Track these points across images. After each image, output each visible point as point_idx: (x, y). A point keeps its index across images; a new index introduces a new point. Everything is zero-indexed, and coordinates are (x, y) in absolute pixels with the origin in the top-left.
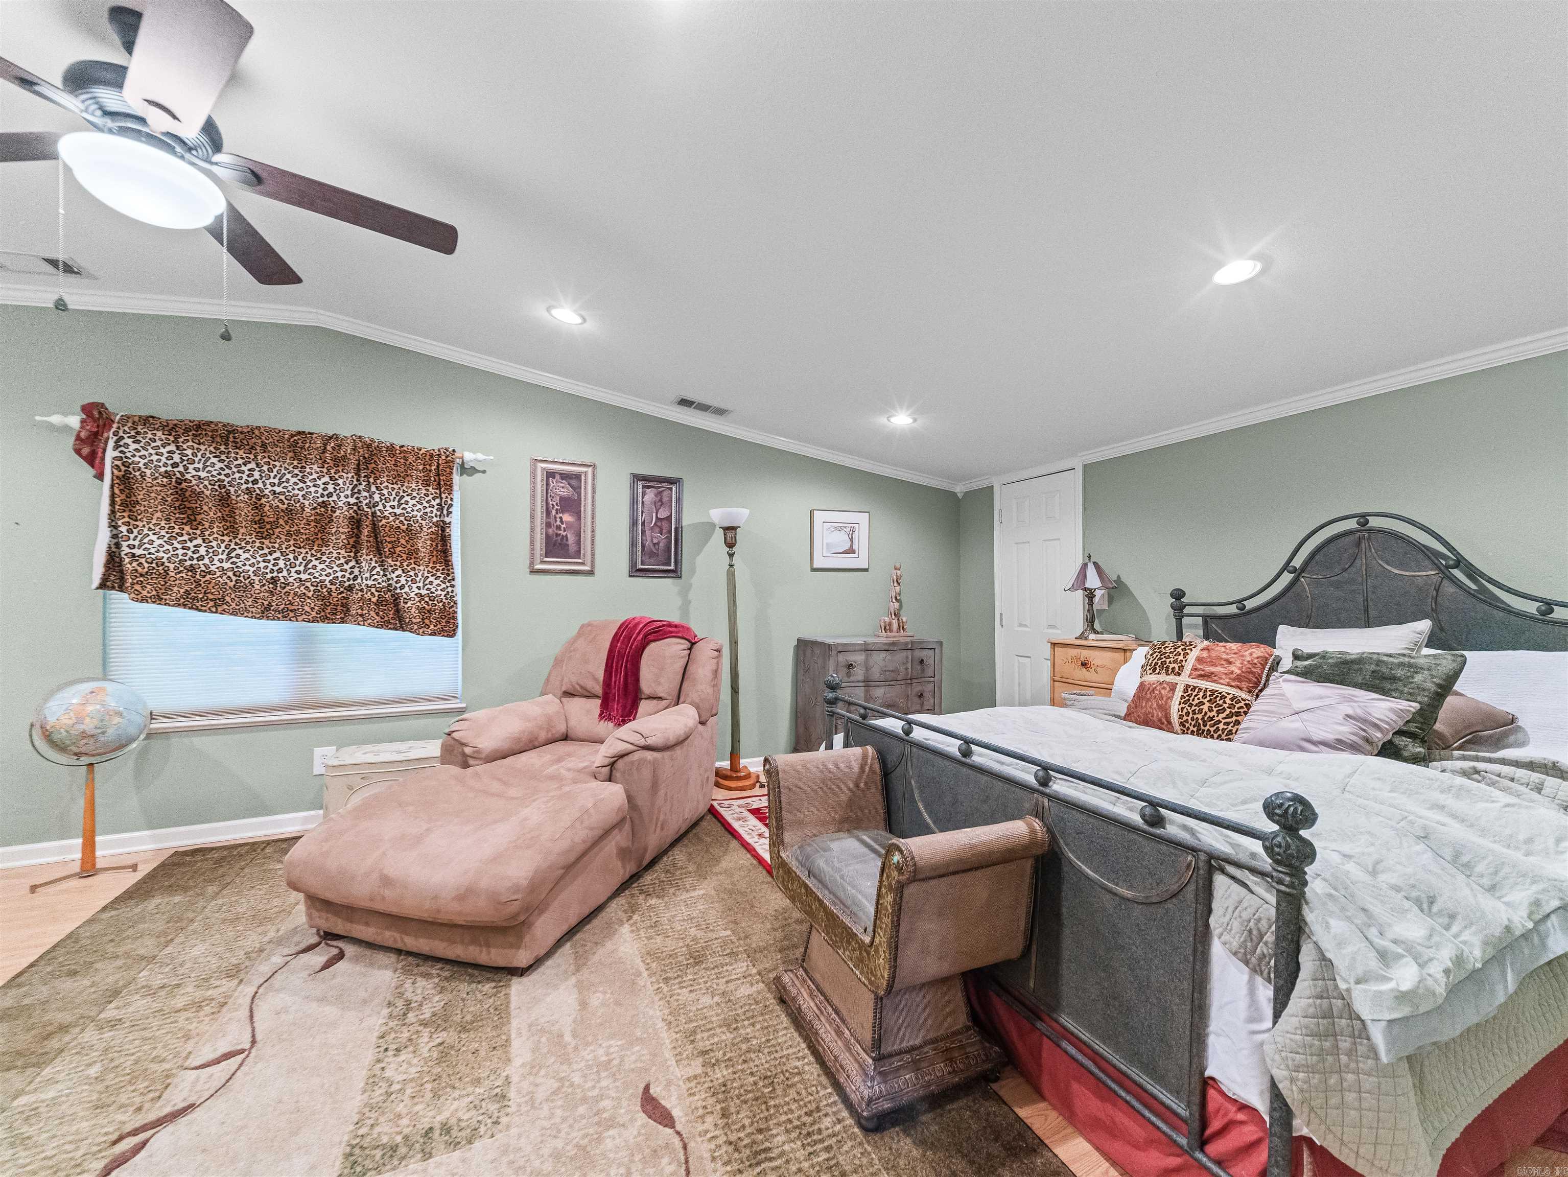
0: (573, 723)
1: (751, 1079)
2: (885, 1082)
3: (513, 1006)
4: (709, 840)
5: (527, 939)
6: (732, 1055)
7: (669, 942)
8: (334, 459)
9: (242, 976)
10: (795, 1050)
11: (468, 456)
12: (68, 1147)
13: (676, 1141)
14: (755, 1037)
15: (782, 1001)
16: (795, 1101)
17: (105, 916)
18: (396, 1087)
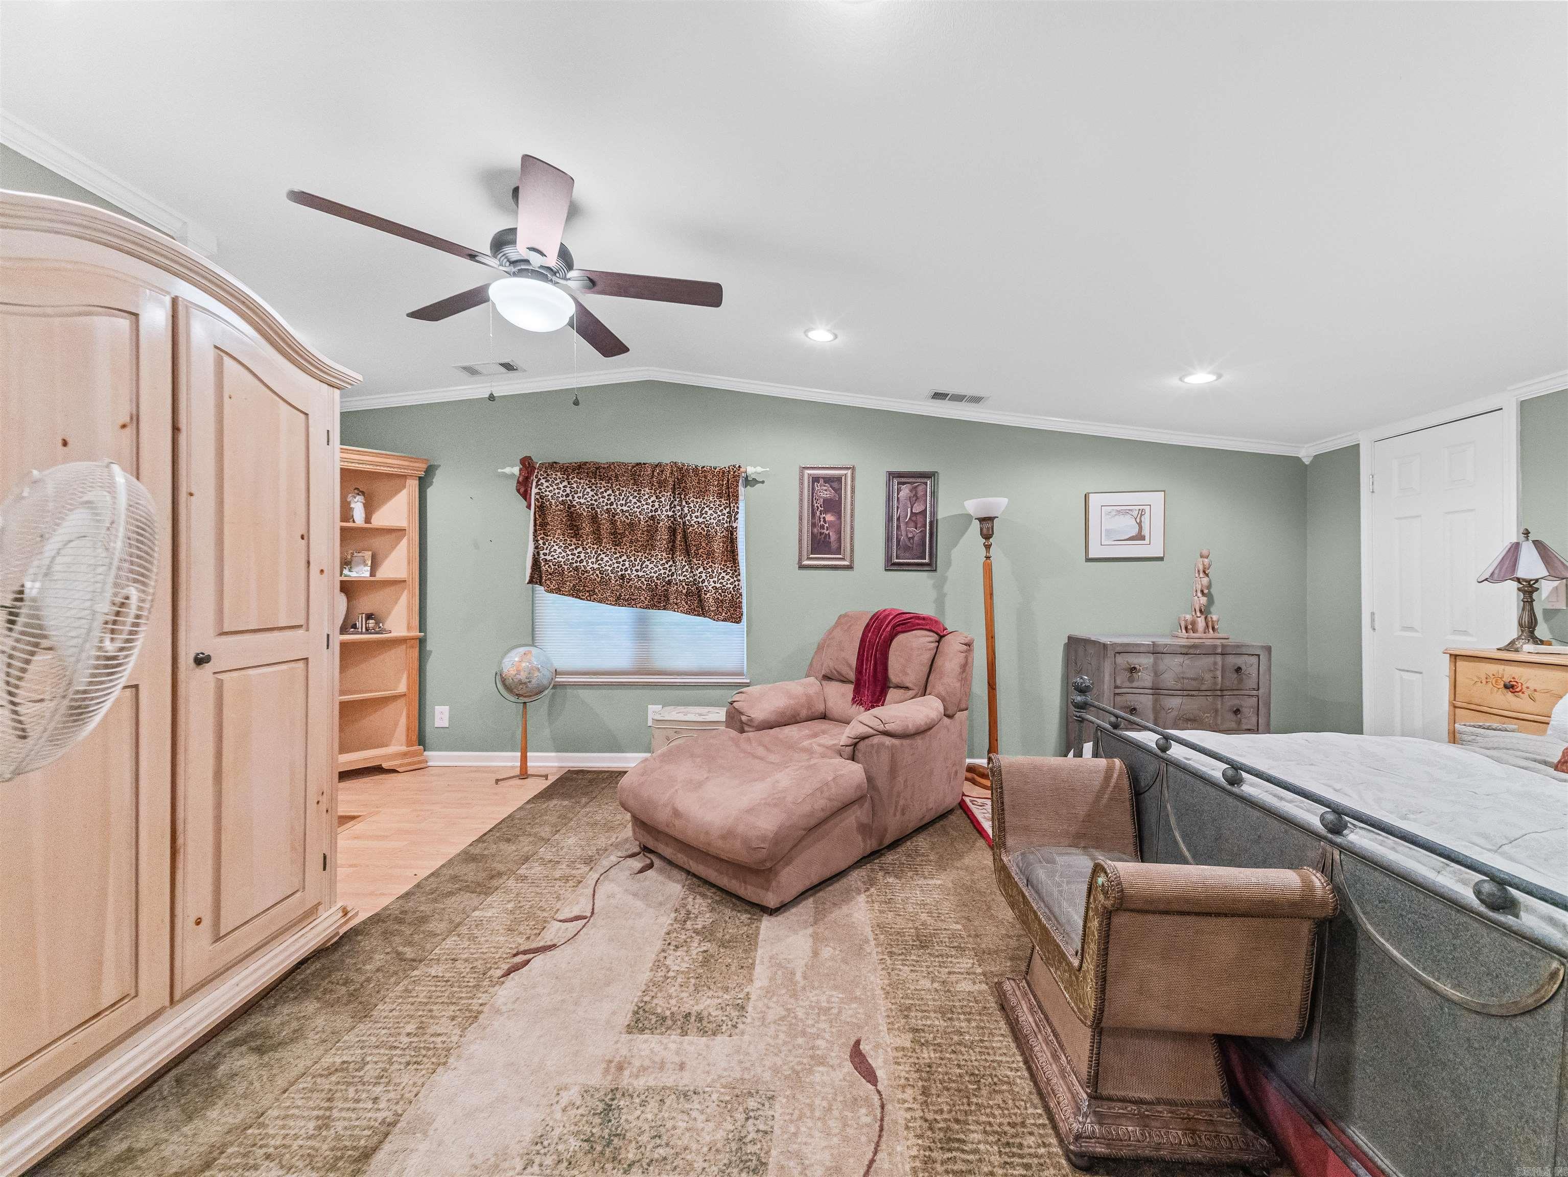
0: (830, 704)
1: (958, 1071)
2: (1101, 1124)
3: (761, 937)
4: (955, 834)
5: (774, 884)
6: (942, 1041)
7: (899, 920)
8: (659, 482)
9: (592, 865)
10: (1008, 1059)
11: (750, 470)
12: (492, 949)
13: (876, 1098)
14: (968, 1033)
15: (1002, 1008)
16: (999, 1107)
17: (528, 806)
18: (671, 974)
